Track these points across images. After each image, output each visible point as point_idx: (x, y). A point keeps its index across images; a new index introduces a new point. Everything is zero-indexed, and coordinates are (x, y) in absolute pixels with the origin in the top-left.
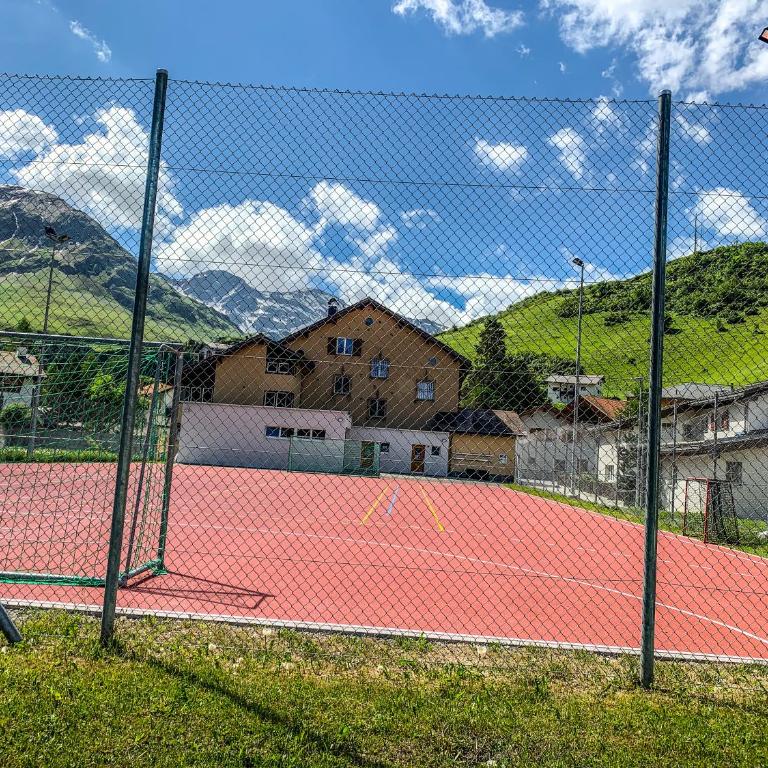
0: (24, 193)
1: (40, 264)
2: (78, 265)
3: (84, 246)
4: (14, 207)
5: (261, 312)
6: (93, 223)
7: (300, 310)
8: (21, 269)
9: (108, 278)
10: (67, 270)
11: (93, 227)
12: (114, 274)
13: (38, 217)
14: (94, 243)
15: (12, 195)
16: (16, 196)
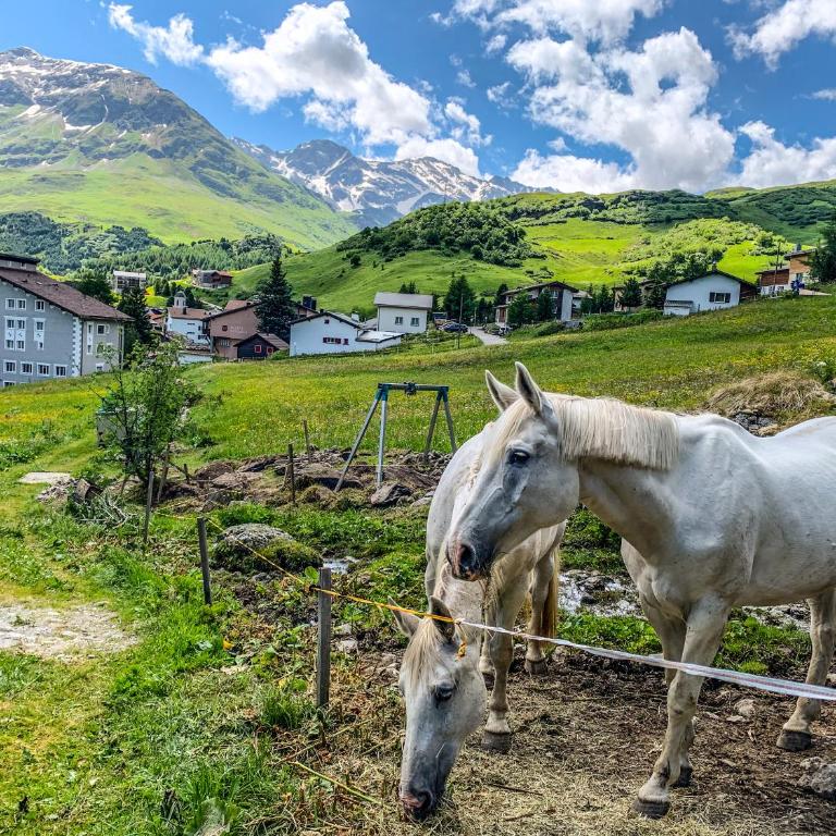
0: (111, 73)
1: (130, 149)
2: (166, 149)
3: (172, 129)
4: (103, 89)
5: (365, 185)
6: (179, 103)
7: (410, 181)
8: (112, 155)
9: (194, 161)
10: (155, 154)
11: (179, 107)
12: (201, 156)
13: (126, 99)
14: (180, 125)
15: (101, 75)
16: (105, 76)
